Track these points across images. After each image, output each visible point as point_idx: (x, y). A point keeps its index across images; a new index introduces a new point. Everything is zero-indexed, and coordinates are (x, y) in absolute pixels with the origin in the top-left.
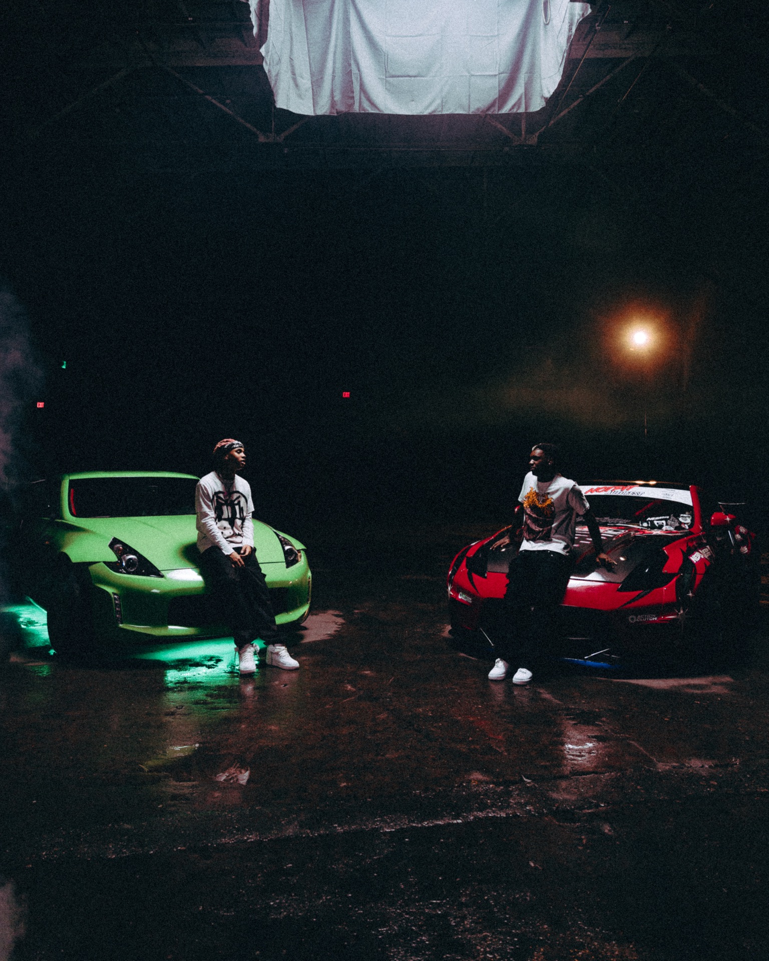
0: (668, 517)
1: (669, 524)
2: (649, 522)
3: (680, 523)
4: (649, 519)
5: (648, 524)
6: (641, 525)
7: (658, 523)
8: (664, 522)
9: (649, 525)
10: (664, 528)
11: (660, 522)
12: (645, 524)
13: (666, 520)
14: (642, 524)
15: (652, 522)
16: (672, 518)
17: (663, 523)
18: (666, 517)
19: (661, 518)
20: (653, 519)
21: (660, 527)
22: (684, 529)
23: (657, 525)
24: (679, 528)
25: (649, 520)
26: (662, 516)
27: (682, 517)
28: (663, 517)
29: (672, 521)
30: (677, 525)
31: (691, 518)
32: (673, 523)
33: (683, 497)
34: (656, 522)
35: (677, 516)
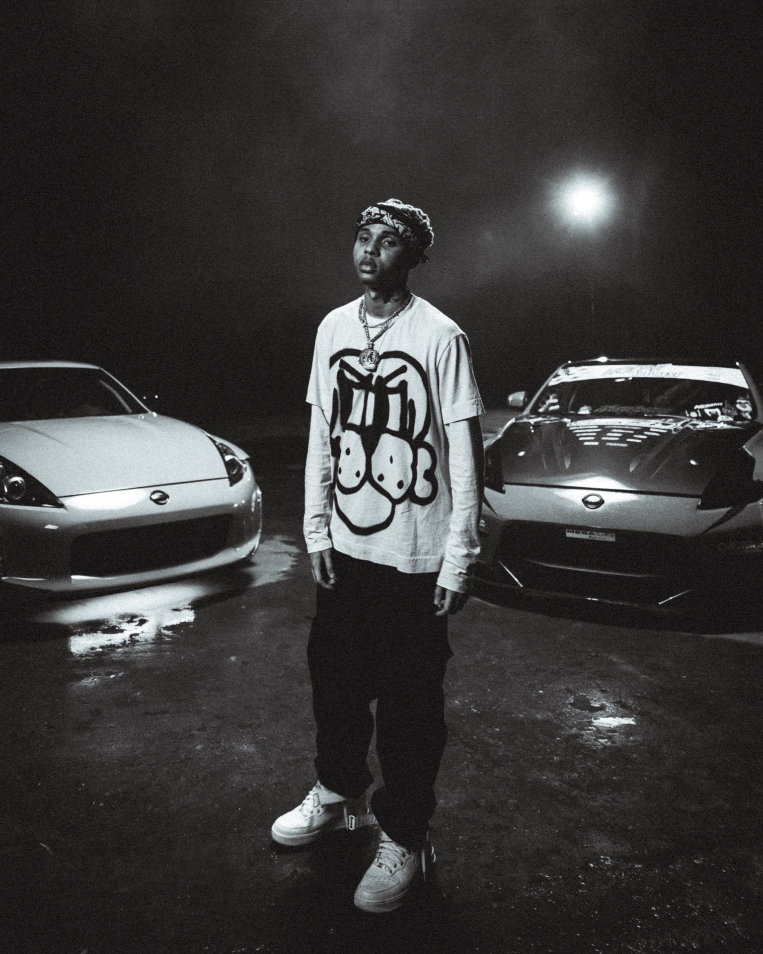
0: (721, 404)
1: (725, 413)
2: (699, 411)
3: (739, 411)
4: (696, 407)
5: (697, 413)
6: (688, 415)
7: (710, 413)
8: (718, 410)
9: (700, 415)
10: (720, 418)
11: (714, 411)
12: (694, 414)
13: (719, 407)
14: (689, 413)
15: (702, 411)
16: (727, 405)
17: (716, 412)
18: (718, 404)
19: (712, 405)
20: (702, 407)
21: (714, 418)
22: (745, 419)
23: (709, 415)
24: (739, 416)
25: (697, 409)
26: (713, 402)
27: (740, 403)
28: (715, 404)
29: (728, 409)
30: (736, 414)
31: (750, 404)
32: (729, 411)
33: (734, 377)
34: (707, 411)
35: (733, 403)
